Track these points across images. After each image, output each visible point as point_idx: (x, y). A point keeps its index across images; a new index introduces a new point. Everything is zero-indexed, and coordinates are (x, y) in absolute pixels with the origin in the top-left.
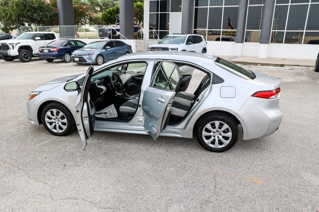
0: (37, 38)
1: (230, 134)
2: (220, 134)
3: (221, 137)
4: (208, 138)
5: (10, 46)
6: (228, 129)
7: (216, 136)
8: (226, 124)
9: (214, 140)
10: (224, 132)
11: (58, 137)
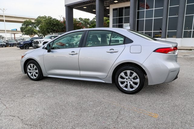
0: (52, 38)
1: (138, 80)
2: (131, 80)
3: (132, 83)
4: (122, 83)
5: (39, 42)
6: (136, 76)
7: (128, 82)
8: (135, 73)
9: (127, 85)
10: (134, 79)
11: (33, 81)
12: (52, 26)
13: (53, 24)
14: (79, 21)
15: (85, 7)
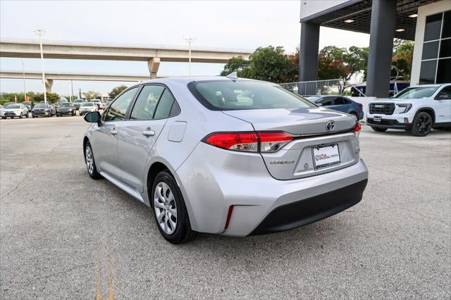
12: (266, 68)
13: (268, 64)
14: (351, 55)
15: (349, 19)
